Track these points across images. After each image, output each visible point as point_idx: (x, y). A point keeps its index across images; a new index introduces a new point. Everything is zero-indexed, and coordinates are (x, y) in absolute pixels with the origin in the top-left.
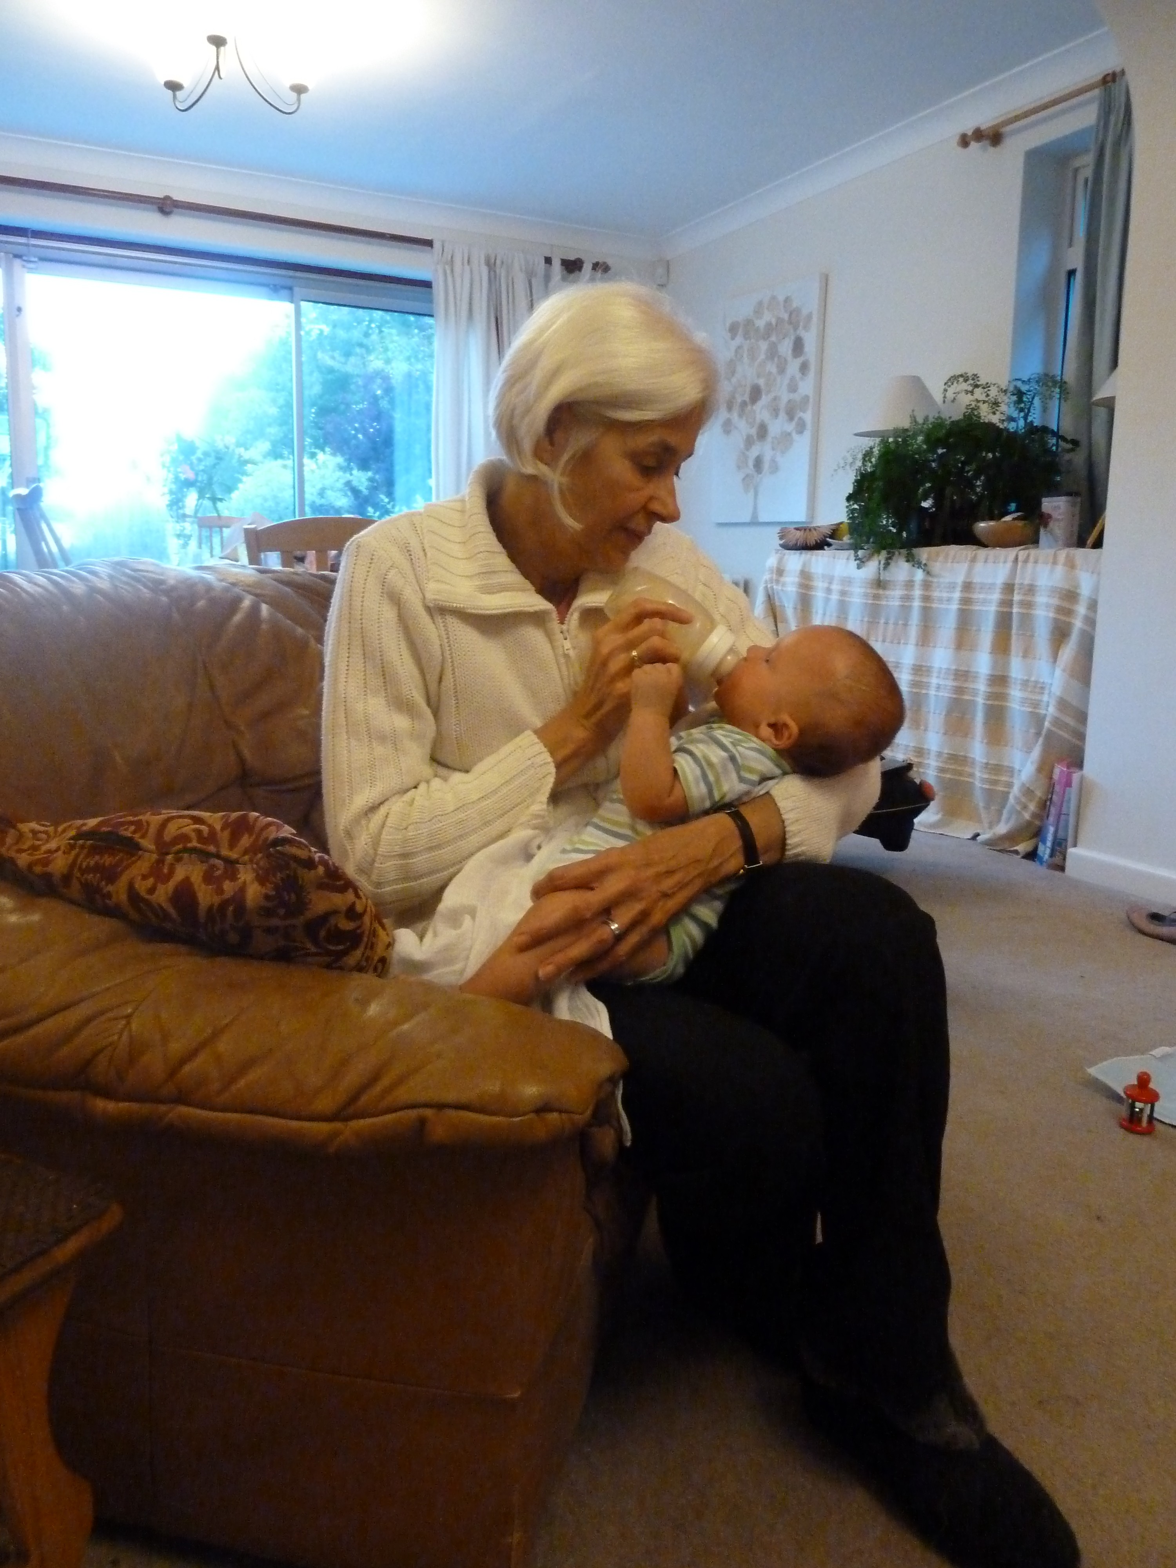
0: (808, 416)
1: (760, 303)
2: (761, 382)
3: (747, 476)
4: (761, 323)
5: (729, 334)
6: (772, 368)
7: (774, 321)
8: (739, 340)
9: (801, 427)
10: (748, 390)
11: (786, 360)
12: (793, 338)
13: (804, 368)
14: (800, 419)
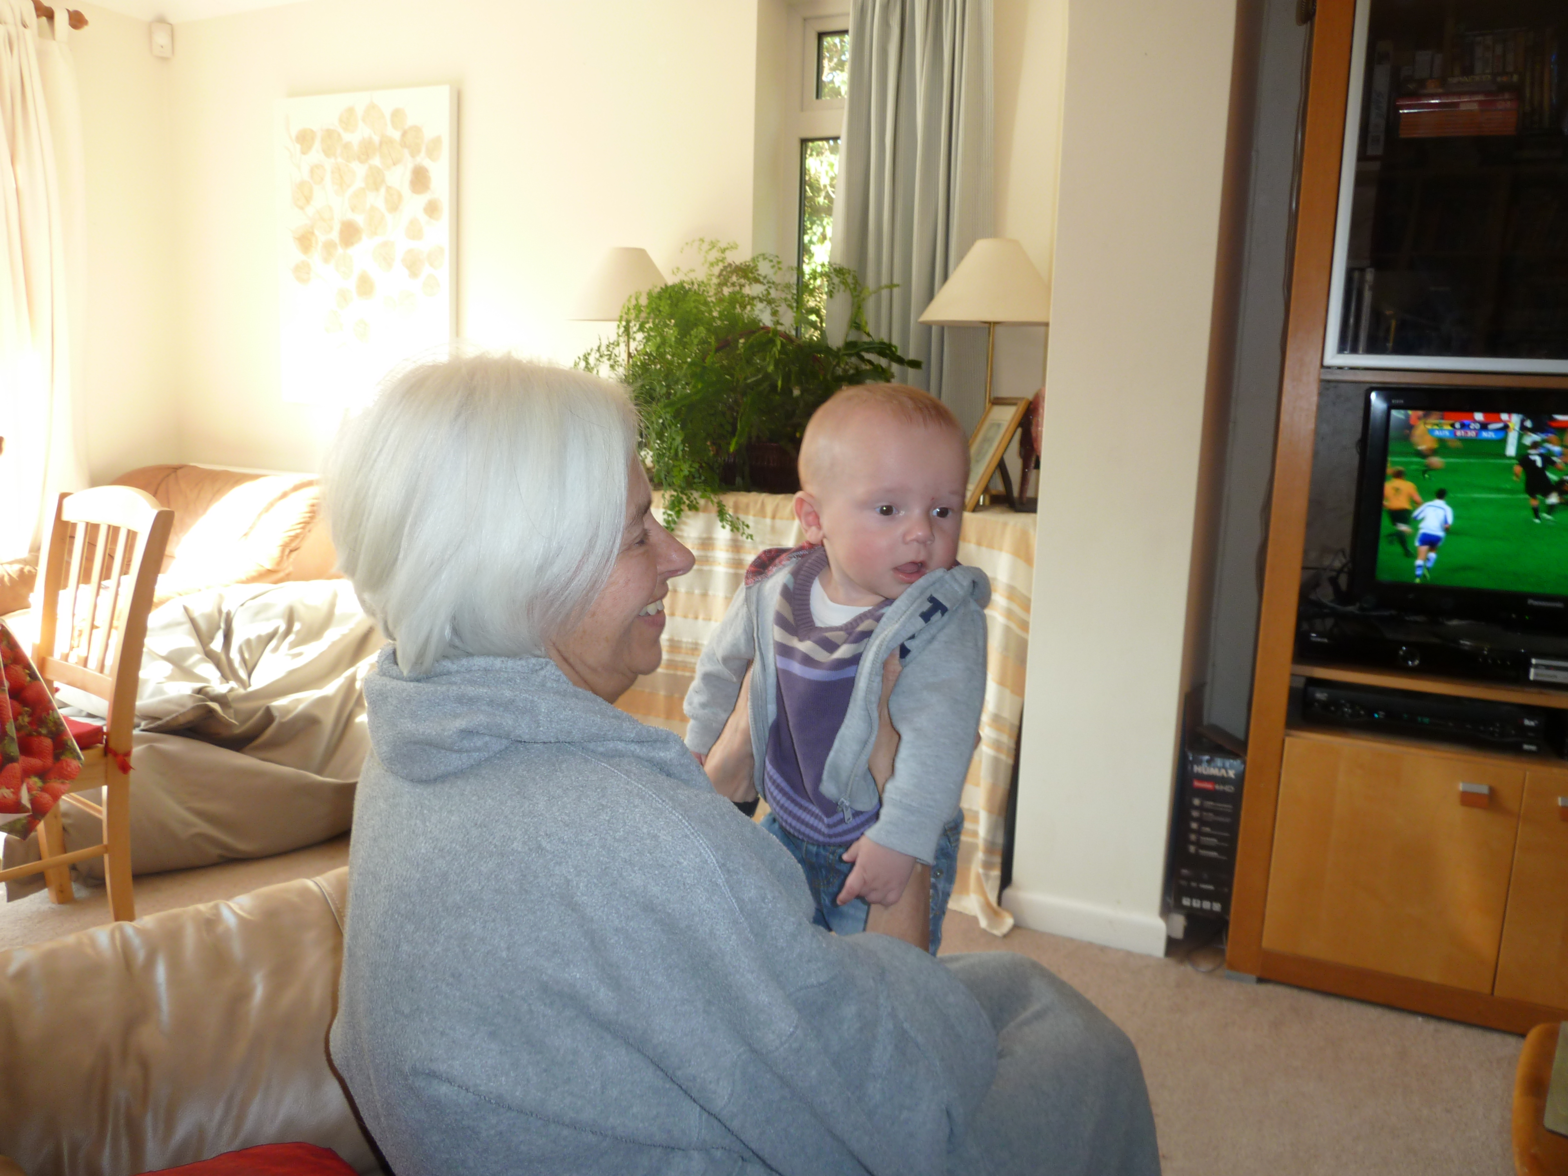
0: (443, 274)
1: (351, 111)
2: (360, 219)
4: (354, 138)
5: (298, 146)
6: (377, 200)
7: (376, 139)
8: (316, 155)
9: (431, 286)
10: (337, 228)
11: (400, 196)
12: (410, 166)
13: (432, 209)
14: (430, 276)
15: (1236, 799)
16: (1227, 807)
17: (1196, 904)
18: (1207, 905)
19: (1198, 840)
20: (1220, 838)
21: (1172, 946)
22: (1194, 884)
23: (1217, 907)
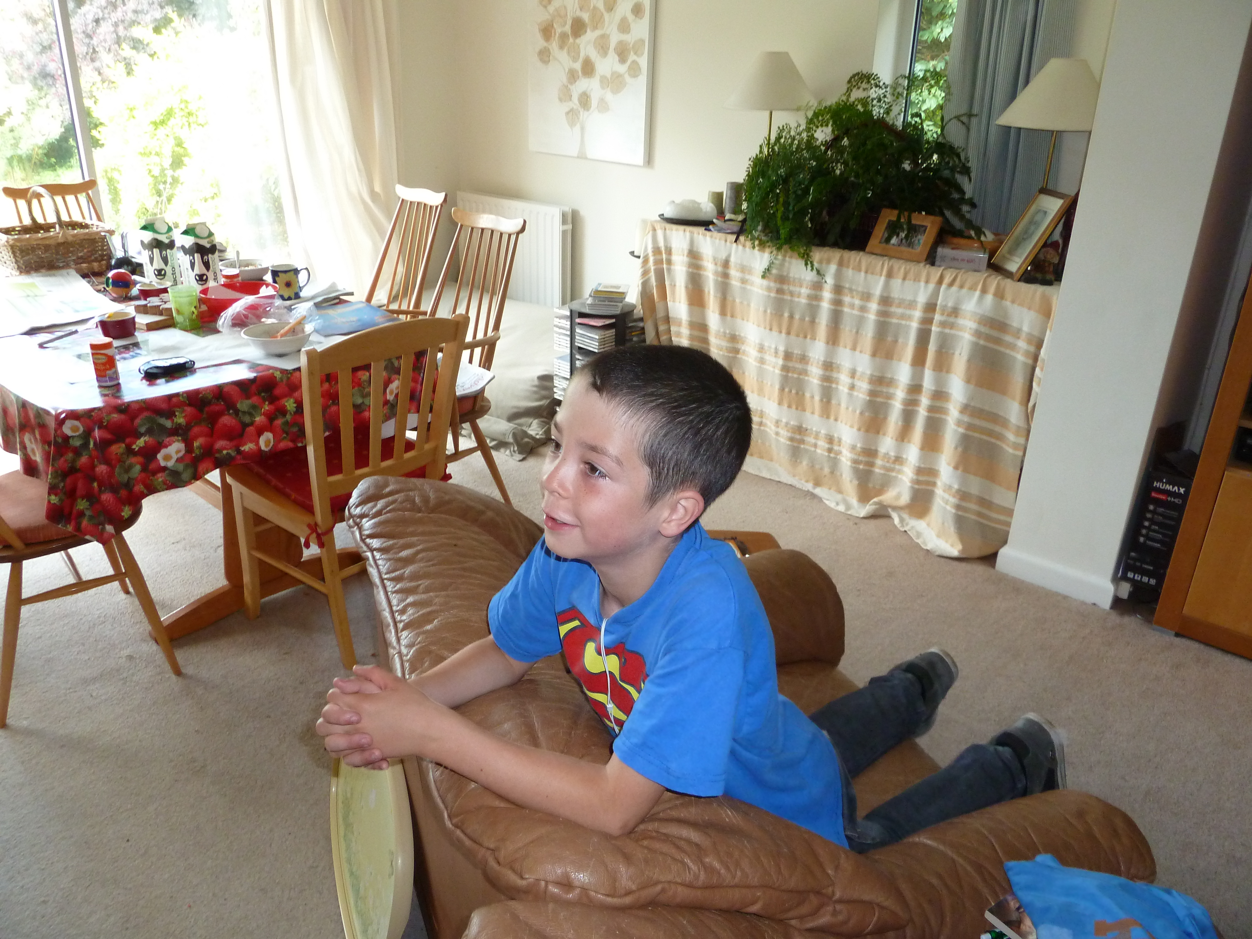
0: (643, 62)
2: (586, 17)
3: (572, 110)
6: (598, 2)
9: (634, 70)
10: (569, 22)
13: (637, 10)
14: (634, 62)
15: (1180, 509)
16: (1174, 514)
17: (1137, 577)
18: (1145, 579)
19: (1148, 534)
20: (1164, 535)
21: (1117, 603)
22: (1138, 564)
23: (1153, 582)
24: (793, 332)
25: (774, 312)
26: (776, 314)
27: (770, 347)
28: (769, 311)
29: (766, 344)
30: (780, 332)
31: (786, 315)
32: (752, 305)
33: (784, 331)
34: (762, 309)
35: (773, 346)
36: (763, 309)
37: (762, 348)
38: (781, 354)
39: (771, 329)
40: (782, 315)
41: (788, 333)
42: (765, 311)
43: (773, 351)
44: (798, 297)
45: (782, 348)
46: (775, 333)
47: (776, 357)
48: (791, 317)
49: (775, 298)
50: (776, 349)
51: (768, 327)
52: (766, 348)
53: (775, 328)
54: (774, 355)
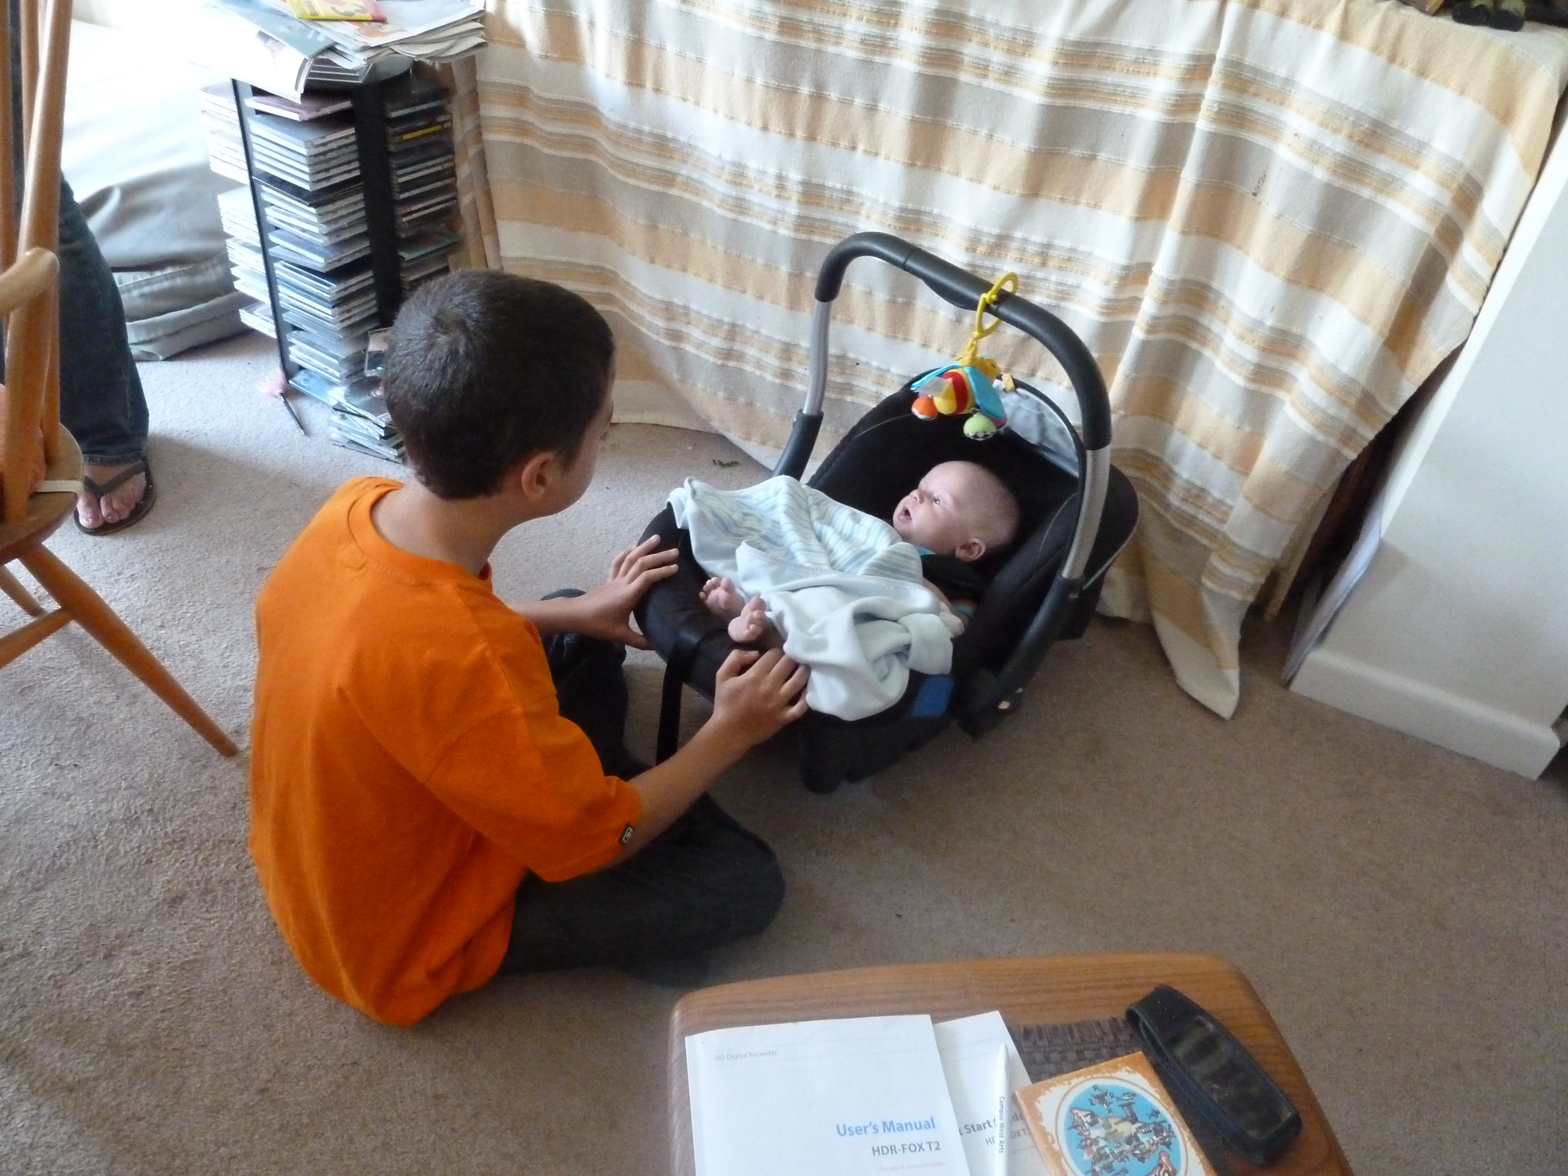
24: (824, 137)
25: (773, 83)
26: (777, 89)
27: (763, 173)
28: (759, 80)
29: (753, 164)
30: (791, 135)
31: (805, 90)
32: (711, 61)
33: (800, 133)
34: (740, 73)
35: (772, 171)
36: (744, 75)
37: (742, 175)
38: (794, 189)
39: (765, 128)
40: (794, 92)
41: (812, 137)
42: (750, 80)
43: (771, 181)
44: (837, 43)
45: (795, 176)
46: (776, 137)
47: (779, 196)
48: (819, 97)
49: (777, 43)
50: (780, 177)
51: (758, 123)
52: (752, 175)
53: (776, 125)
54: (774, 192)
